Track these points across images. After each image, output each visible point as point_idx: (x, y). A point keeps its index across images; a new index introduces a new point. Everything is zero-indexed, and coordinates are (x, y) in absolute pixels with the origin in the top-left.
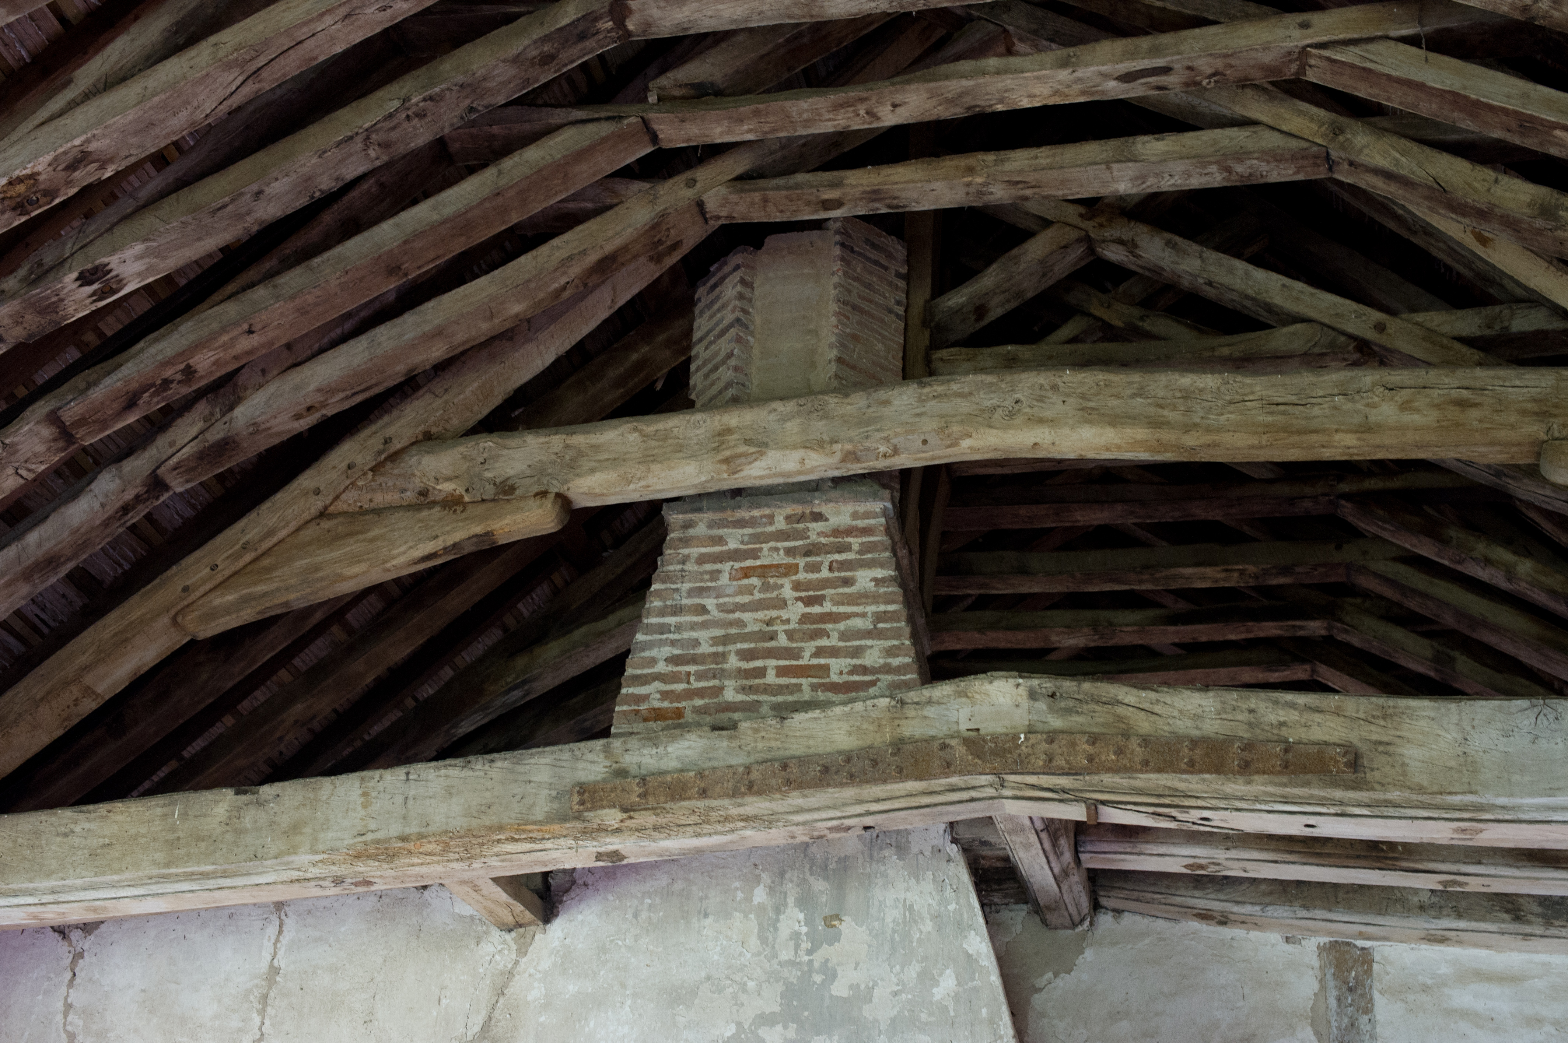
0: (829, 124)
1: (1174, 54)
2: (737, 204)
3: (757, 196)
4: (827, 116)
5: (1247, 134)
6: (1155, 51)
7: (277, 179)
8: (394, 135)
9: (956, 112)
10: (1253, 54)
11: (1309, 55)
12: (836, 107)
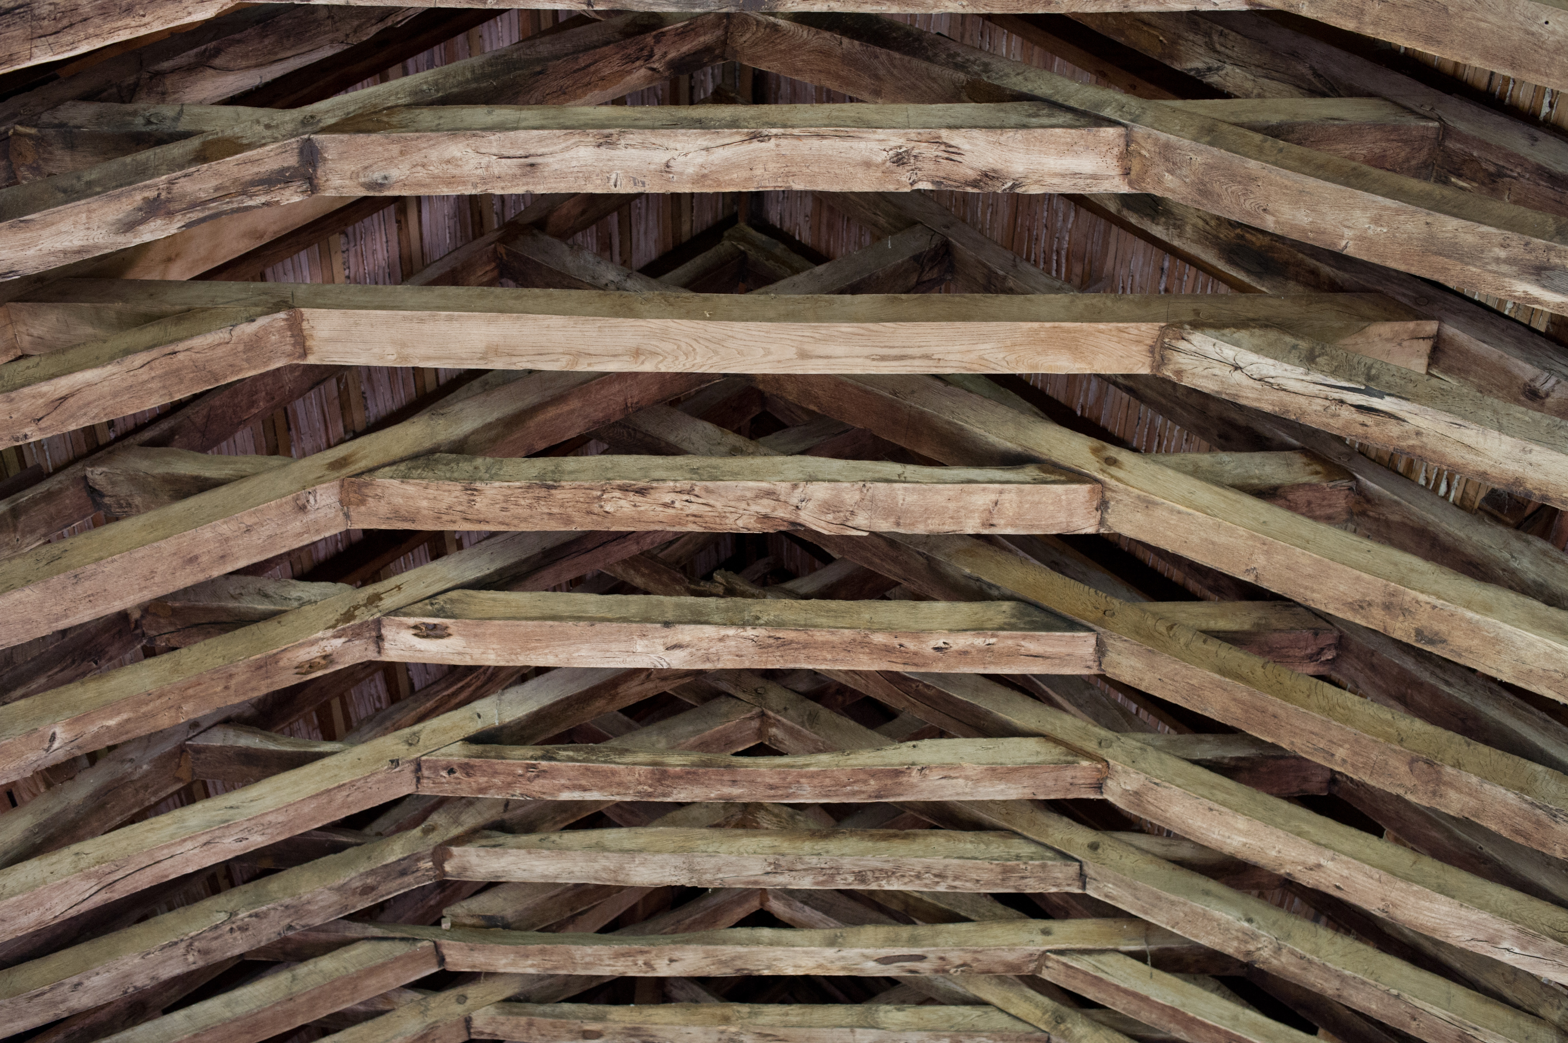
0: (608, 968)
1: (930, 946)
2: (502, 1024)
3: (523, 1020)
4: (607, 962)
5: (979, 1013)
6: (914, 941)
7: (97, 974)
8: (214, 944)
9: (727, 972)
10: (999, 953)
11: (1048, 958)
12: (617, 956)
